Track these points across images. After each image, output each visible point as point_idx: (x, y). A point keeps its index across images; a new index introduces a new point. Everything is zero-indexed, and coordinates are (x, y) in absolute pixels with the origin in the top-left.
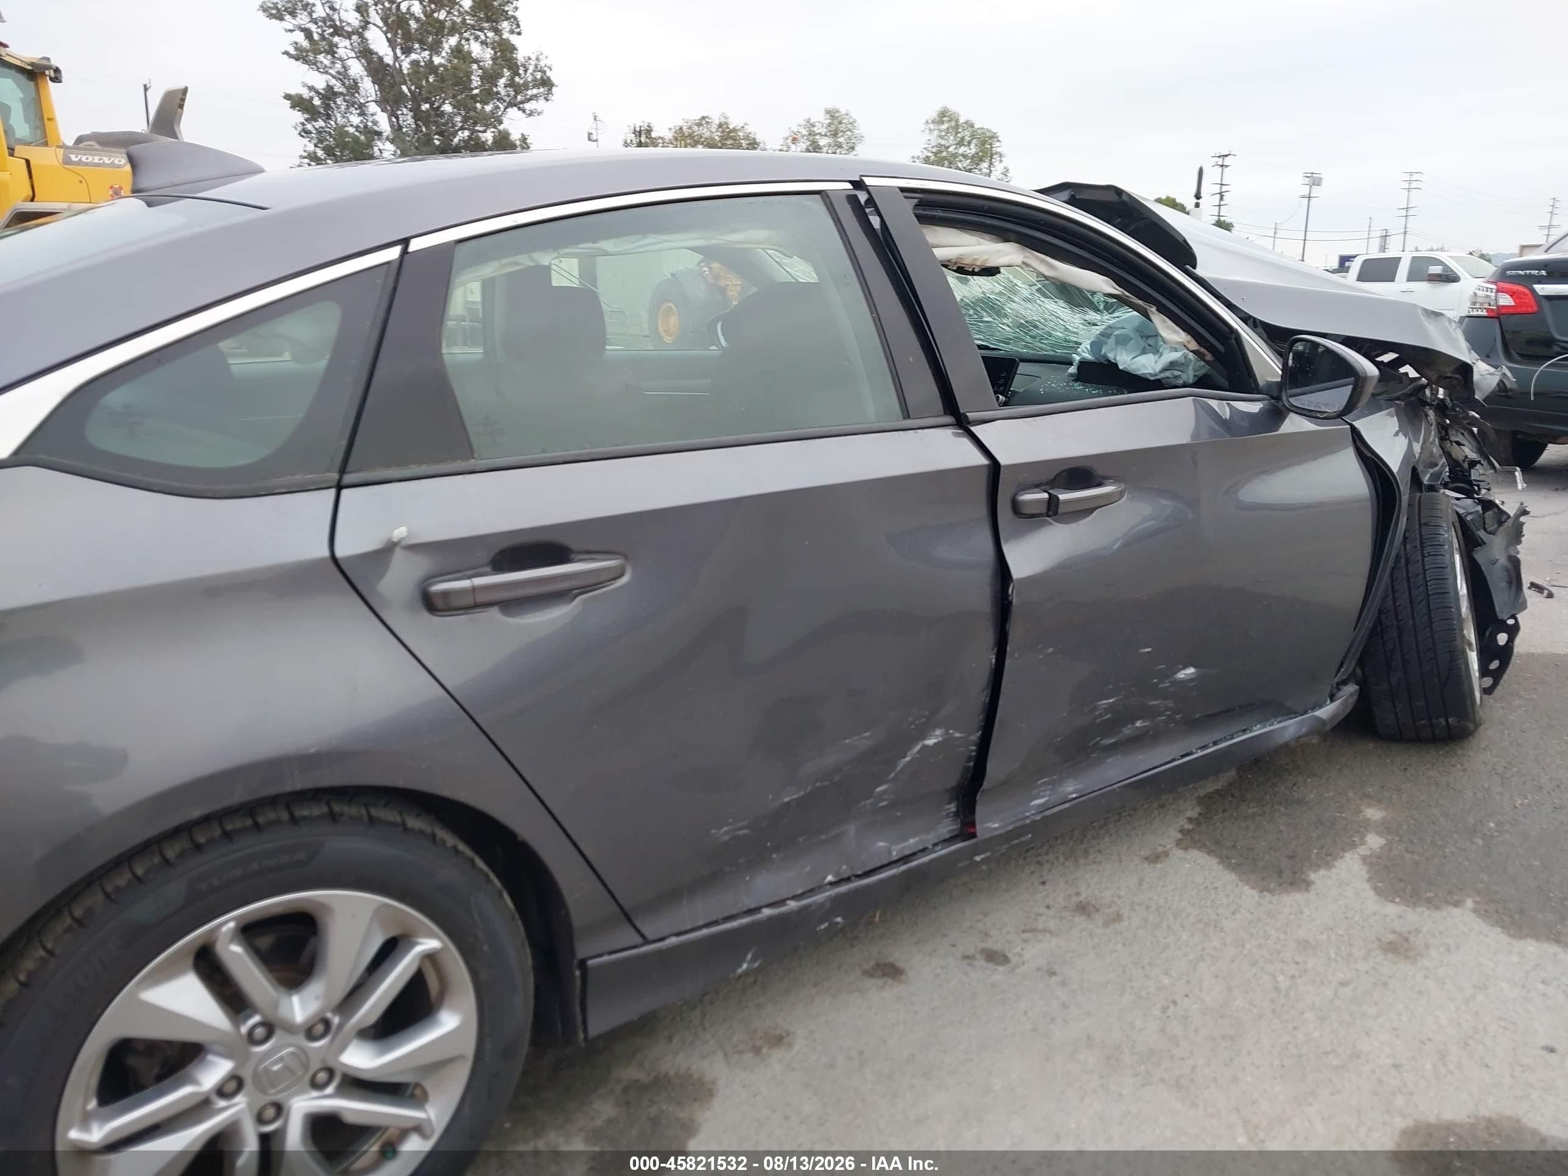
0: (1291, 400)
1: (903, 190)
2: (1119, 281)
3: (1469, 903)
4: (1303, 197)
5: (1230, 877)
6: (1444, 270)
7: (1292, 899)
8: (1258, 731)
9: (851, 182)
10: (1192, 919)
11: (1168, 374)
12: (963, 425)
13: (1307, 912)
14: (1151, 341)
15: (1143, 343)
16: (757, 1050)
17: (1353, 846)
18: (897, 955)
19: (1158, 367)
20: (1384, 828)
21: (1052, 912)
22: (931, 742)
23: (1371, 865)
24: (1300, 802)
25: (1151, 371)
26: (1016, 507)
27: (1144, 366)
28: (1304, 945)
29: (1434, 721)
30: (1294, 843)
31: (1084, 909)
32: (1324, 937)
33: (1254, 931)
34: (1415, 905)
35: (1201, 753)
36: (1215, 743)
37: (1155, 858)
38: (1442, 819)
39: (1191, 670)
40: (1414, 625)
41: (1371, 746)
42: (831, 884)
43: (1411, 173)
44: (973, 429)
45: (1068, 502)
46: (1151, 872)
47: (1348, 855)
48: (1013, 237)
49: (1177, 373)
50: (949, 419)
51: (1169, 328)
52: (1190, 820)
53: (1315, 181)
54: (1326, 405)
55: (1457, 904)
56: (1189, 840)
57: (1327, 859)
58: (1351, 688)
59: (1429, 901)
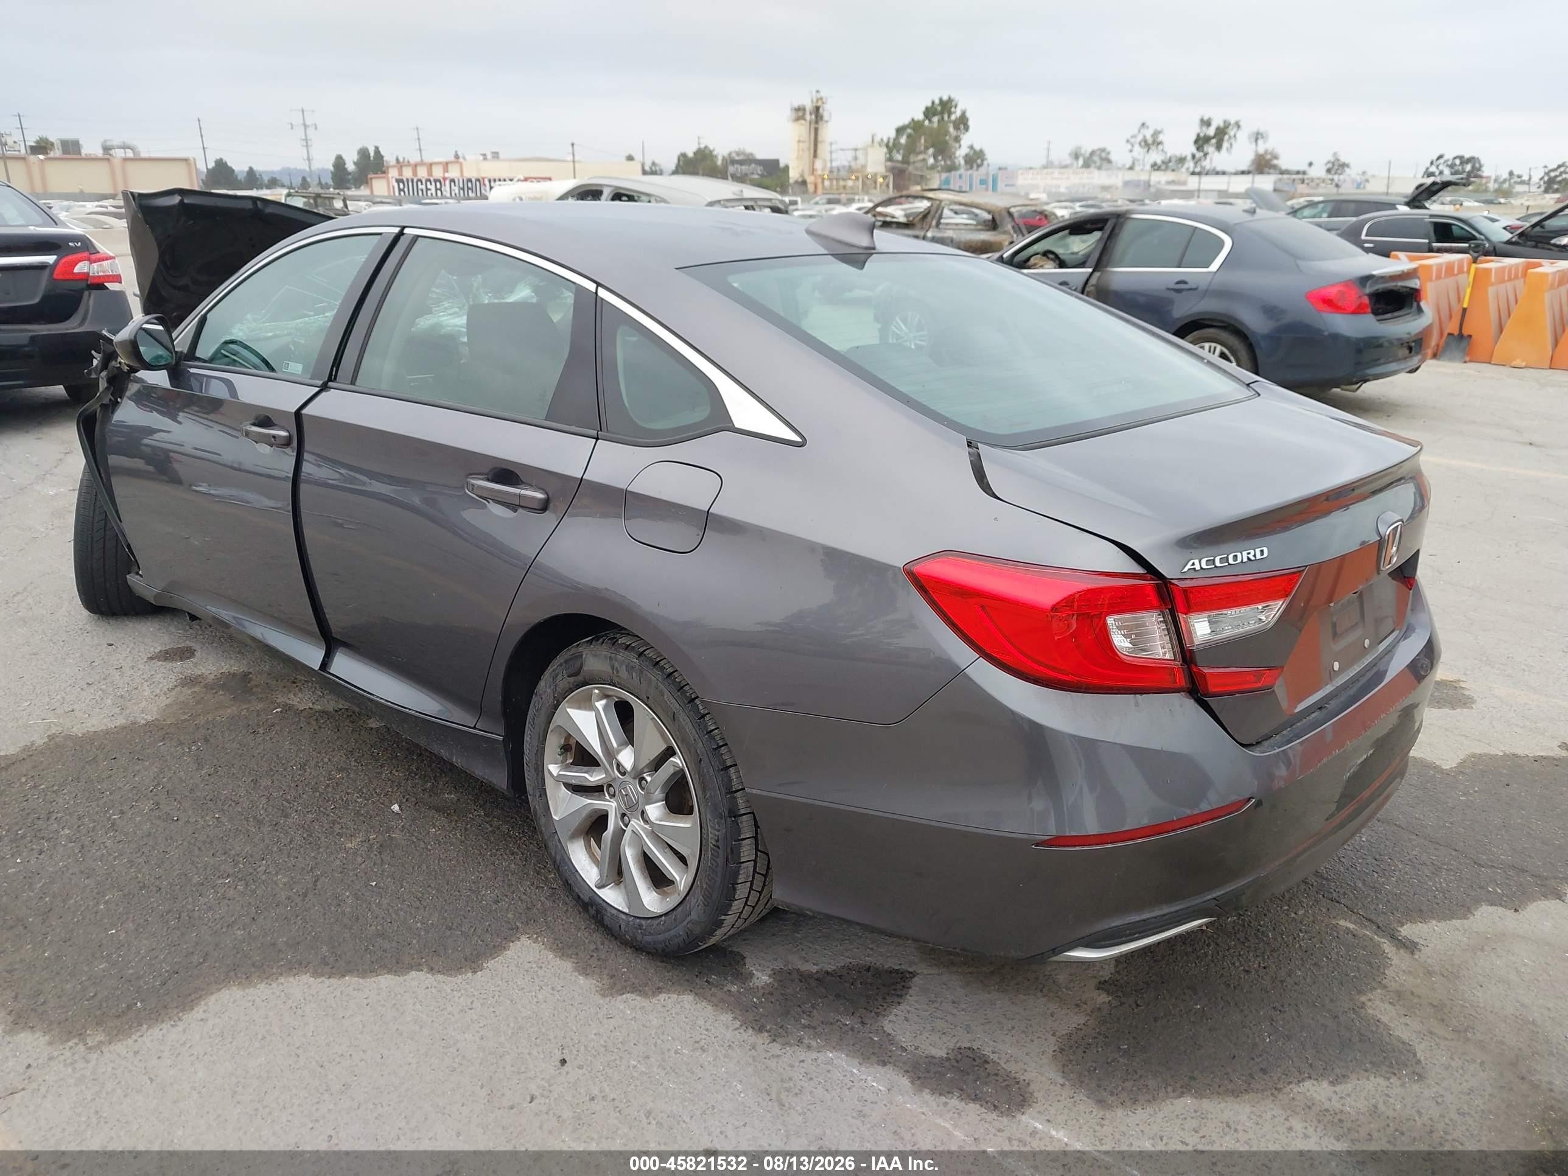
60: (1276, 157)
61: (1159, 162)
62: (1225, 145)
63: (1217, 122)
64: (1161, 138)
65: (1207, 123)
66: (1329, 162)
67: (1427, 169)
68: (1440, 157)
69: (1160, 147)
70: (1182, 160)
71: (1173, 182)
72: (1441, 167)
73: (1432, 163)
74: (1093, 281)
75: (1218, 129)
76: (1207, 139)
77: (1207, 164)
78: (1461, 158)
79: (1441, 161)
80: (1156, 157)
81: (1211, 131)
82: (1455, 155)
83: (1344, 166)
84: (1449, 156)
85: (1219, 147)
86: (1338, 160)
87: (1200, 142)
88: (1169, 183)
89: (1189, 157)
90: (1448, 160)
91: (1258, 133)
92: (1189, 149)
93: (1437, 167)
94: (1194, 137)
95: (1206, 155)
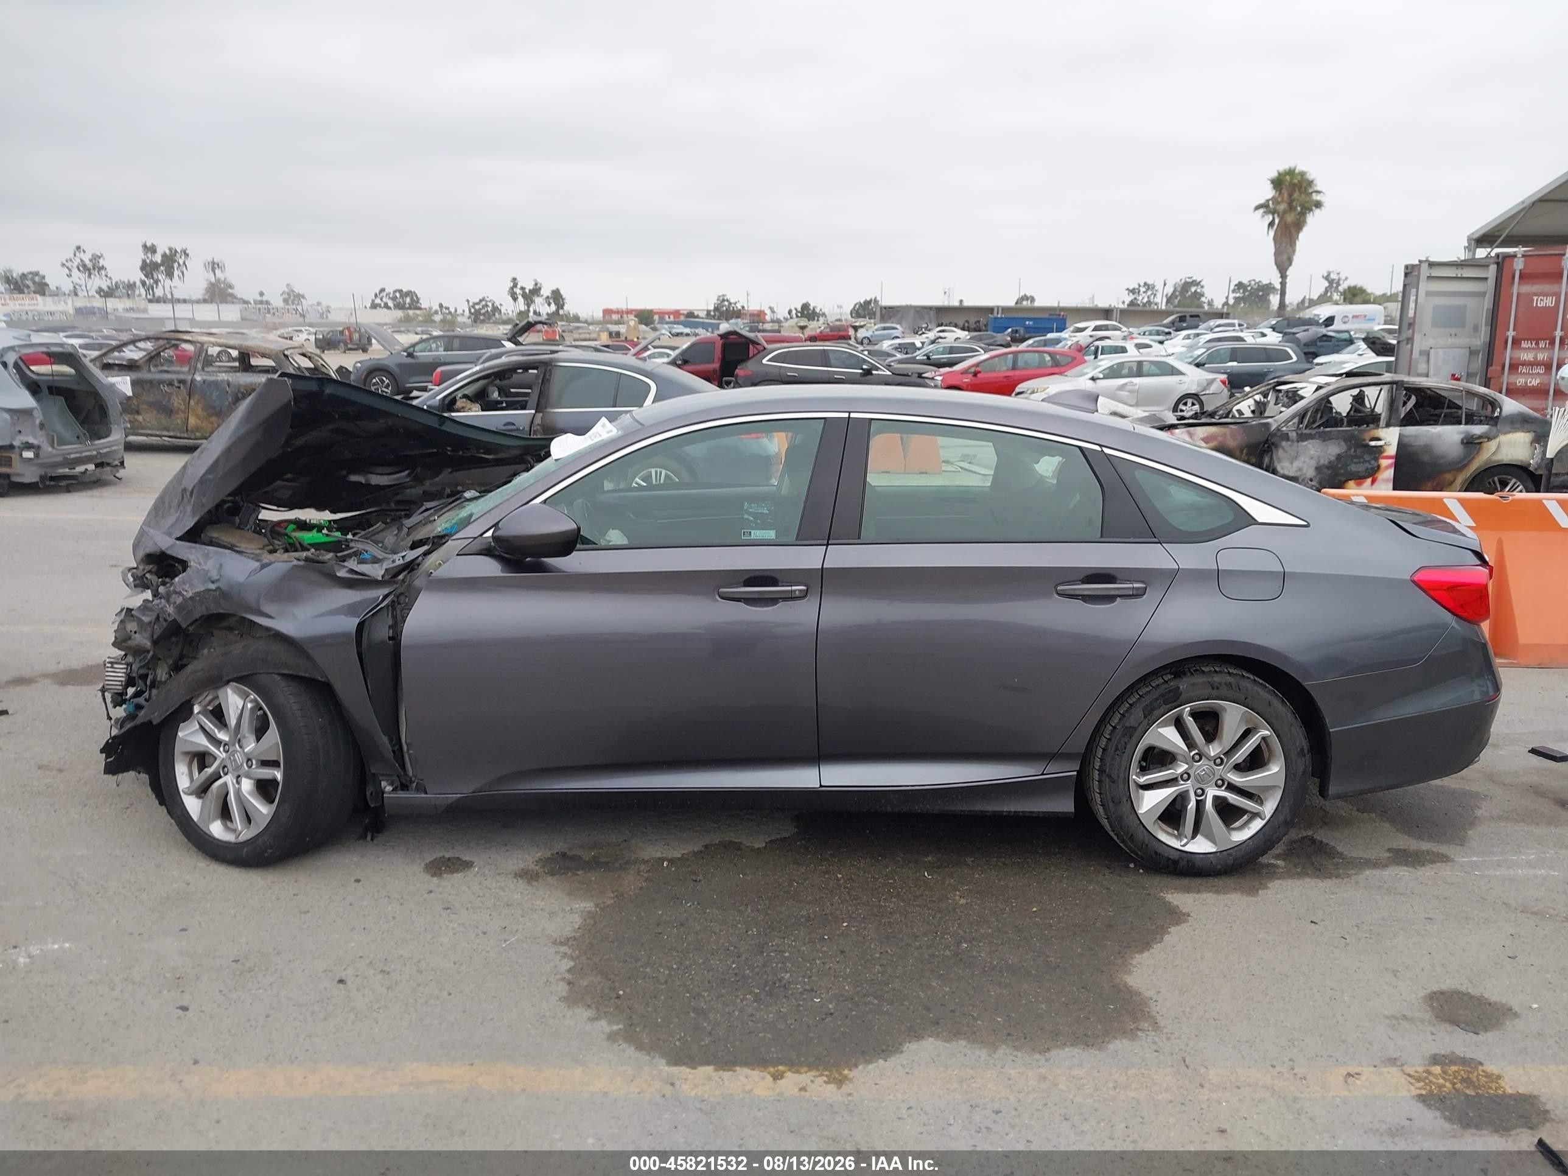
60: (231, 287)
61: (105, 287)
62: (176, 273)
63: (162, 249)
64: (102, 262)
65: (152, 250)
66: (283, 293)
67: (373, 301)
68: (383, 290)
69: (103, 272)
70: (131, 286)
71: (132, 309)
72: (384, 299)
73: (376, 296)
74: (538, 420)
75: (164, 255)
76: (155, 266)
77: (159, 292)
78: (400, 291)
79: (384, 294)
80: (99, 282)
81: (158, 258)
82: (395, 289)
83: (299, 297)
84: (390, 289)
85: (170, 274)
86: (293, 291)
87: (148, 269)
88: (127, 310)
89: (138, 283)
90: (390, 293)
91: (213, 263)
92: (137, 276)
93: (381, 299)
94: (140, 263)
95: (157, 282)
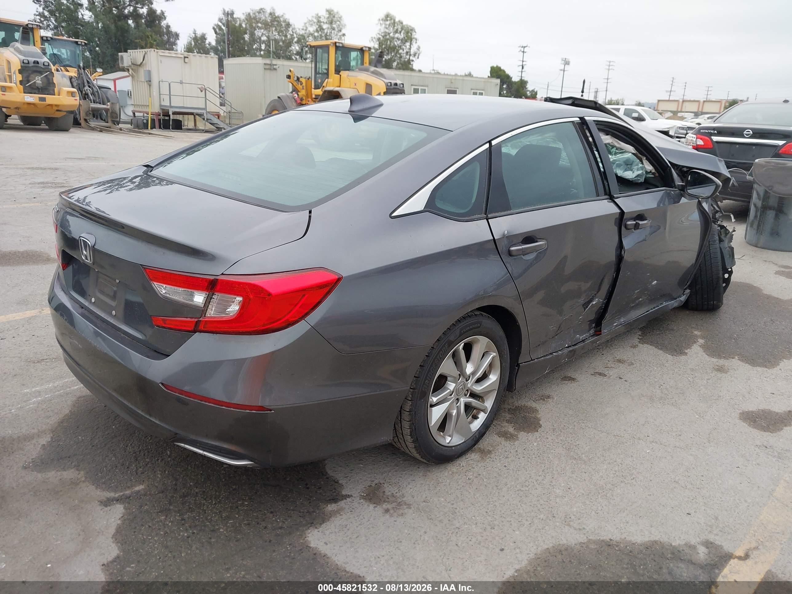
0: (688, 191)
1: (594, 121)
2: (636, 149)
3: (736, 357)
4: (561, 70)
5: (661, 352)
6: (639, 115)
7: (683, 358)
8: (665, 304)
9: (579, 118)
10: (655, 364)
11: (636, 178)
12: (612, 198)
13: (689, 361)
14: (629, 166)
15: (626, 167)
16: (544, 400)
17: (695, 342)
18: (570, 374)
19: (634, 176)
20: (703, 337)
21: (610, 362)
22: (594, 303)
23: (703, 348)
24: (673, 330)
25: (631, 177)
26: (626, 226)
27: (629, 175)
28: (692, 370)
29: (709, 303)
30: (676, 342)
31: (619, 361)
32: (697, 367)
33: (676, 366)
34: (720, 359)
35: (651, 311)
36: (654, 308)
37: (634, 347)
38: (719, 334)
39: (656, 282)
40: (706, 269)
41: (688, 312)
42: (567, 347)
43: (610, 62)
44: (615, 200)
45: (642, 224)
46: (635, 351)
47: (695, 345)
48: (611, 134)
49: (639, 178)
50: (607, 197)
51: (648, 165)
52: (640, 335)
53: (567, 63)
54: (703, 194)
55: (733, 358)
56: (642, 341)
57: (689, 346)
58: (688, 291)
59: (724, 357)
